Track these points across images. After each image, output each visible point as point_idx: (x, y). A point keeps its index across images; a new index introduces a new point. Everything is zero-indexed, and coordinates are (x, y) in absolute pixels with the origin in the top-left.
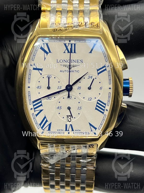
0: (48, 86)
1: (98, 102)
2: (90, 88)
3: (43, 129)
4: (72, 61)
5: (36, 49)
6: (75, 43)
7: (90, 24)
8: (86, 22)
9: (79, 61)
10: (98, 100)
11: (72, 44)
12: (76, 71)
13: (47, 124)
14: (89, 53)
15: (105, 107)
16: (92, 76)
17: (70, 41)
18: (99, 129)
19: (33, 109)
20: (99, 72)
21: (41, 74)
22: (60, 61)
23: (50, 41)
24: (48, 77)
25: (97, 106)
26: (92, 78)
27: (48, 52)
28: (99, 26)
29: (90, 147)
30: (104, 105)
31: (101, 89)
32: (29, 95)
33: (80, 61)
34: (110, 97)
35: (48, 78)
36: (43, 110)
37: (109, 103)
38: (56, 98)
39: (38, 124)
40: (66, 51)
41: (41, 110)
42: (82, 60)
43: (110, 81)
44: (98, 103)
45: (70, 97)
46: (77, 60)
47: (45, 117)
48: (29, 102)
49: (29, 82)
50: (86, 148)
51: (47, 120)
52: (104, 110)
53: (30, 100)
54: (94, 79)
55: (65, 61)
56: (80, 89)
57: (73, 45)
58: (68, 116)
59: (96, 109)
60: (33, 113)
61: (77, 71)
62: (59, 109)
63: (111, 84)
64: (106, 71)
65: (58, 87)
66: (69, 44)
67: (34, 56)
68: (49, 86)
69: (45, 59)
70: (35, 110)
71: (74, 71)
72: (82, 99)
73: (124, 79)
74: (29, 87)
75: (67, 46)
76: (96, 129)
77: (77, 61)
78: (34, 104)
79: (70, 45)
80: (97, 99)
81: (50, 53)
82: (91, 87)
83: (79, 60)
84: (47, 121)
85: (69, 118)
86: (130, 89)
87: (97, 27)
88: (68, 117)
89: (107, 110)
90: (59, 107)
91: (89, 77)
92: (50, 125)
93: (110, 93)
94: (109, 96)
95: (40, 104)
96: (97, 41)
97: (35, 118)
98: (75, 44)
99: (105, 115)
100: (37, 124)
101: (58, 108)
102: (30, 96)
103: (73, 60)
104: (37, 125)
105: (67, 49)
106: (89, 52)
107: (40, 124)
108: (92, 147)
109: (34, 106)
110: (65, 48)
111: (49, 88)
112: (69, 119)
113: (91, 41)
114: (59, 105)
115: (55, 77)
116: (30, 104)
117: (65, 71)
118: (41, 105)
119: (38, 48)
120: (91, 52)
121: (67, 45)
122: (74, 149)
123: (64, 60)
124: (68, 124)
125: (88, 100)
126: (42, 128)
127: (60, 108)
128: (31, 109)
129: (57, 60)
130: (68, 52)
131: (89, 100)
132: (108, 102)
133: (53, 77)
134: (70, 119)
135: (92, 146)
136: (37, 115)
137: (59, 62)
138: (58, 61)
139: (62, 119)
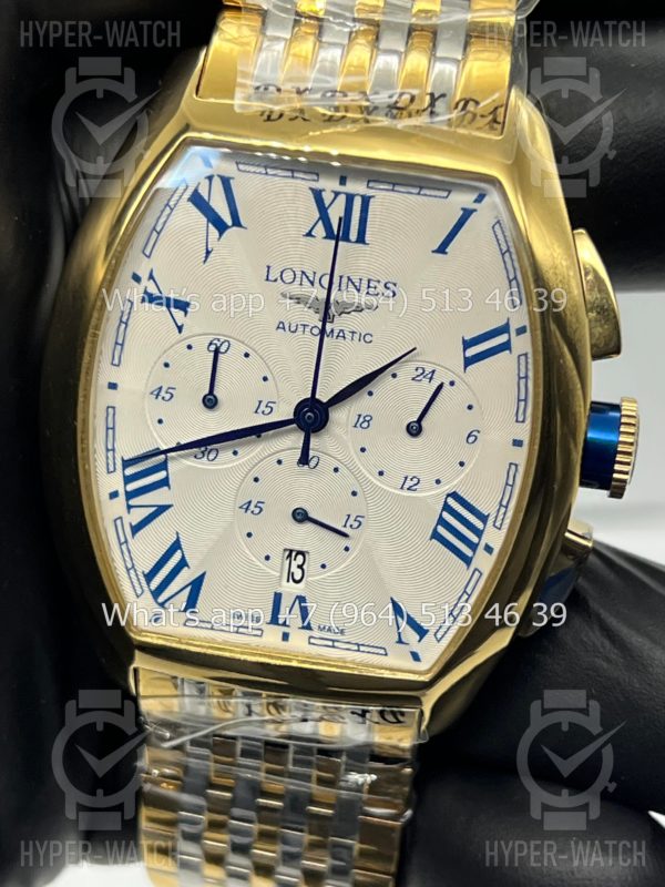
0: (207, 391)
1: (451, 502)
2: (415, 430)
3: (161, 599)
4: (345, 280)
5: (169, 200)
6: (370, 192)
7: (457, 104)
8: (436, 96)
9: (376, 284)
10: (448, 495)
11: (350, 198)
12: (357, 336)
13: (185, 577)
14: (433, 252)
15: (479, 533)
16: (433, 372)
17: (343, 181)
18: (439, 636)
19: (122, 496)
20: (472, 352)
21: (180, 329)
22: (282, 273)
23: (241, 167)
24: (213, 348)
25: (441, 521)
26: (431, 379)
27: (229, 221)
28: (500, 119)
29: (385, 719)
30: (479, 524)
31: (471, 439)
32: (111, 425)
33: (381, 288)
34: (512, 486)
35: (212, 354)
36: (168, 507)
37: (505, 514)
38: (243, 457)
39: (137, 575)
40: (320, 230)
41: (162, 509)
42: (395, 285)
43: (522, 404)
44: (446, 507)
45: (312, 464)
46: (369, 281)
47: (176, 546)
48: (107, 458)
49: (116, 361)
50: (364, 723)
51: (183, 557)
52: (473, 547)
53: (113, 450)
54: (440, 387)
55: (305, 280)
56: (365, 425)
57: (357, 203)
58: (291, 551)
59: (436, 536)
60: (121, 518)
61: (363, 338)
62: (249, 512)
63: (523, 421)
64: (508, 352)
65: (260, 402)
66: (337, 194)
67: (155, 233)
68: (215, 393)
69: (208, 253)
70: (132, 502)
71: (348, 336)
72: (373, 480)
73: (592, 403)
74: (113, 386)
75: (327, 203)
76: (422, 632)
77: (369, 287)
78: (130, 471)
79: (342, 199)
80: (446, 488)
81: (235, 228)
82: (424, 423)
83: (379, 282)
84: (183, 564)
85: (294, 564)
86: (617, 459)
87: (489, 123)
88: (290, 556)
89: (489, 549)
90: (250, 502)
91: (420, 371)
92: (196, 585)
93: (513, 467)
94: (511, 482)
95: (161, 475)
96: (480, 199)
97: (126, 542)
98: (366, 201)
99: (476, 570)
100: (132, 572)
101: (247, 509)
102: (113, 428)
103: (349, 279)
104: (130, 578)
105: (324, 217)
106: (436, 248)
107: (147, 571)
108: (397, 718)
109: (128, 480)
110: (317, 215)
111: (210, 402)
112: (294, 569)
113: (450, 192)
114: (255, 493)
115: (250, 351)
116: (111, 469)
117: (300, 329)
118: (165, 482)
119: (180, 197)
120: (442, 249)
121: (327, 197)
122: (305, 720)
123: (303, 272)
124: (290, 590)
125: (402, 488)
126: (156, 593)
127: (257, 510)
128: (114, 495)
129: (269, 267)
130: (329, 235)
131: (406, 486)
132: (498, 511)
133: (238, 349)
134: (300, 571)
135: (394, 713)
136: (136, 529)
137: (276, 280)
138: (274, 274)
139: (261, 564)
